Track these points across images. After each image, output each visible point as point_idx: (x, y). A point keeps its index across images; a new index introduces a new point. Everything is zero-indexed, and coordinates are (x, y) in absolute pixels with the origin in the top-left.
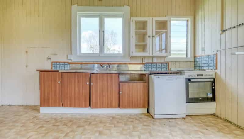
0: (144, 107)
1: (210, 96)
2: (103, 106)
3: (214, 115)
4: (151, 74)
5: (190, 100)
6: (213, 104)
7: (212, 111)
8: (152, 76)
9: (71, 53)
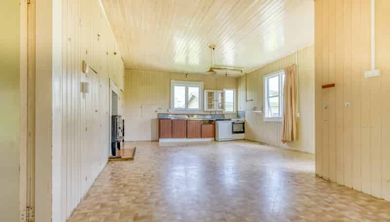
0: (213, 137)
1: (242, 130)
2: (192, 137)
3: (244, 140)
4: (217, 120)
5: (234, 132)
6: (243, 134)
7: (243, 138)
8: (217, 121)
9: (170, 108)
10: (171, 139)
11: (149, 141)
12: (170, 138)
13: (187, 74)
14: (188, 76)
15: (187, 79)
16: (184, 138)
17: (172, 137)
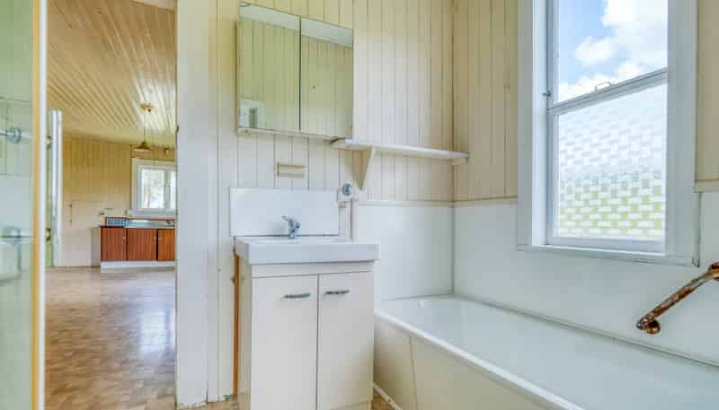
9: (130, 208)
10: (126, 262)
11: (87, 267)
12: (123, 260)
13: (166, 149)
14: (167, 151)
15: (165, 158)
16: (152, 260)
17: (127, 260)
